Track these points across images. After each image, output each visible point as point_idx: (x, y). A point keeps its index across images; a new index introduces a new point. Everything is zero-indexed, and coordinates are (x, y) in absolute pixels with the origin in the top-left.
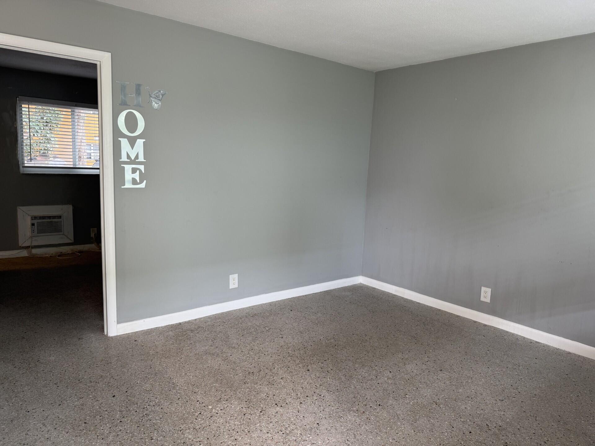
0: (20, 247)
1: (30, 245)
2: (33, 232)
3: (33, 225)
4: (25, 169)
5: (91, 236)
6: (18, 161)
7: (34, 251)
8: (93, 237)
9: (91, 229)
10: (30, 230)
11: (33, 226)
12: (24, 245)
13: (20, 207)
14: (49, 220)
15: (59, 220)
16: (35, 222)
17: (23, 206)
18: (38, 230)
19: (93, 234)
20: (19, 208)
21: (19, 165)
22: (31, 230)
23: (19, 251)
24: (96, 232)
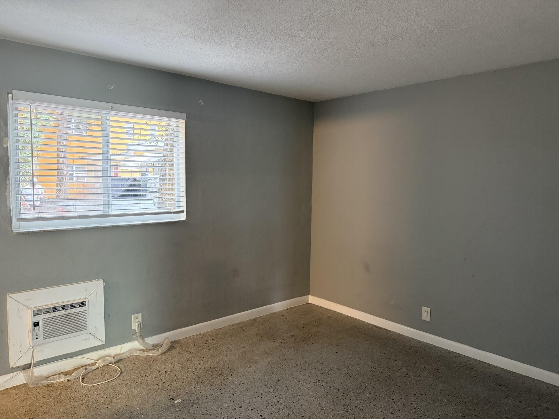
0: (12, 368)
1: (29, 362)
2: (37, 338)
3: (36, 324)
4: (22, 224)
5: (133, 328)
6: (10, 210)
7: (38, 371)
8: (136, 329)
9: (133, 316)
10: (30, 334)
11: (36, 328)
12: (18, 364)
13: (14, 296)
14: (64, 312)
15: (82, 309)
16: (39, 319)
17: (18, 292)
18: (44, 331)
19: (137, 324)
20: (10, 297)
21: (11, 216)
22: (33, 334)
23: (10, 376)
24: (140, 320)
